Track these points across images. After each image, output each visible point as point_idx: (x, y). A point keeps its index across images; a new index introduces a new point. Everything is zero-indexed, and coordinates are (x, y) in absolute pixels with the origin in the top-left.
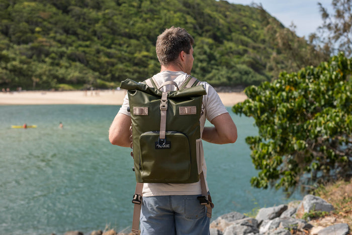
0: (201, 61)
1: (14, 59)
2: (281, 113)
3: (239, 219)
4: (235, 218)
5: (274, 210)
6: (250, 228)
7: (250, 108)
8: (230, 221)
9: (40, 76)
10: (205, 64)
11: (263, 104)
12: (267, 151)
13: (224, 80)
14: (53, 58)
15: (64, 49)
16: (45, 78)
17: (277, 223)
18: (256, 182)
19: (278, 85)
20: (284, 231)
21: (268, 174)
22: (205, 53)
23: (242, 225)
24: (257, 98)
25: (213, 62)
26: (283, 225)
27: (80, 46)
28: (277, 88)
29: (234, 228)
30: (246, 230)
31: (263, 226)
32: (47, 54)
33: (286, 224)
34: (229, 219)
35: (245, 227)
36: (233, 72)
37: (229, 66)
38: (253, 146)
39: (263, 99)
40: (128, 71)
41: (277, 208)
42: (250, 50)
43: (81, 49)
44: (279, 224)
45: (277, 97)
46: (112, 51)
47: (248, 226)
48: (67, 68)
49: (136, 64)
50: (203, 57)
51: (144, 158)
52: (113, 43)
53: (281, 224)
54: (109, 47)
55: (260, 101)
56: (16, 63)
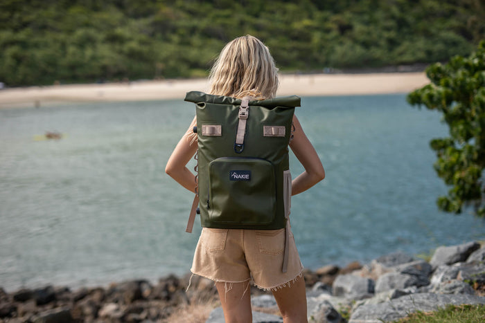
0: (388, 29)
1: (130, 39)
2: (478, 104)
3: (403, 263)
4: (397, 262)
5: (458, 249)
6: (415, 279)
7: (431, 97)
8: (390, 266)
9: (166, 60)
10: (392, 34)
11: (450, 91)
12: (458, 160)
13: (421, 55)
14: (182, 36)
15: (195, 22)
16: (172, 63)
17: (453, 272)
18: (444, 204)
19: (476, 61)
20: (460, 286)
21: (461, 193)
22: (393, 17)
23: (404, 273)
24: (442, 82)
25: (405, 30)
26: (463, 276)
27: (218, 16)
28: (474, 65)
29: (391, 278)
30: (408, 281)
31: (436, 274)
32: (174, 30)
33: (467, 274)
34: (388, 263)
35: (407, 277)
36: (435, 43)
37: (428, 34)
38: (442, 151)
39: (451, 82)
40: (284, 49)
41: (463, 247)
42: (460, 10)
43: (219, 21)
44: (457, 273)
45: (474, 80)
46: (262, 21)
47: (411, 274)
48: (201, 47)
49: (295, 38)
50: (391, 23)
51: (215, 191)
52: (262, 9)
53: (461, 273)
54: (257, 16)
55: (447, 85)
56: (134, 45)
